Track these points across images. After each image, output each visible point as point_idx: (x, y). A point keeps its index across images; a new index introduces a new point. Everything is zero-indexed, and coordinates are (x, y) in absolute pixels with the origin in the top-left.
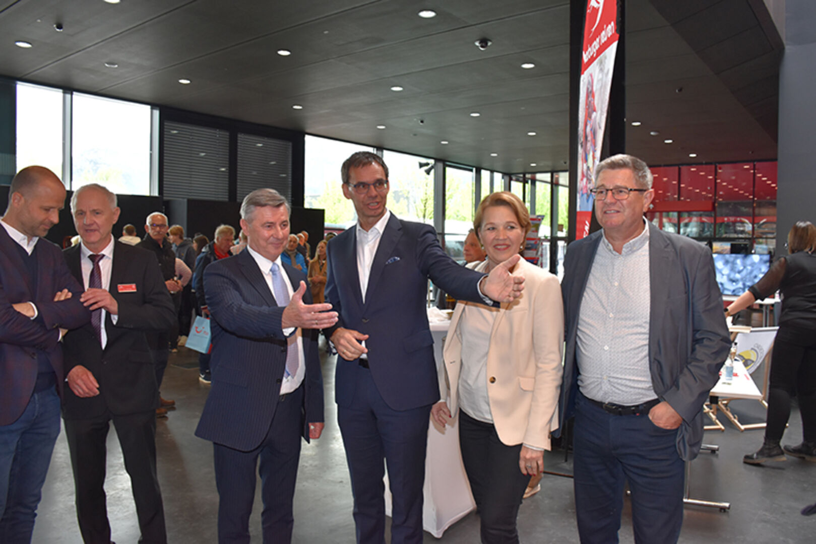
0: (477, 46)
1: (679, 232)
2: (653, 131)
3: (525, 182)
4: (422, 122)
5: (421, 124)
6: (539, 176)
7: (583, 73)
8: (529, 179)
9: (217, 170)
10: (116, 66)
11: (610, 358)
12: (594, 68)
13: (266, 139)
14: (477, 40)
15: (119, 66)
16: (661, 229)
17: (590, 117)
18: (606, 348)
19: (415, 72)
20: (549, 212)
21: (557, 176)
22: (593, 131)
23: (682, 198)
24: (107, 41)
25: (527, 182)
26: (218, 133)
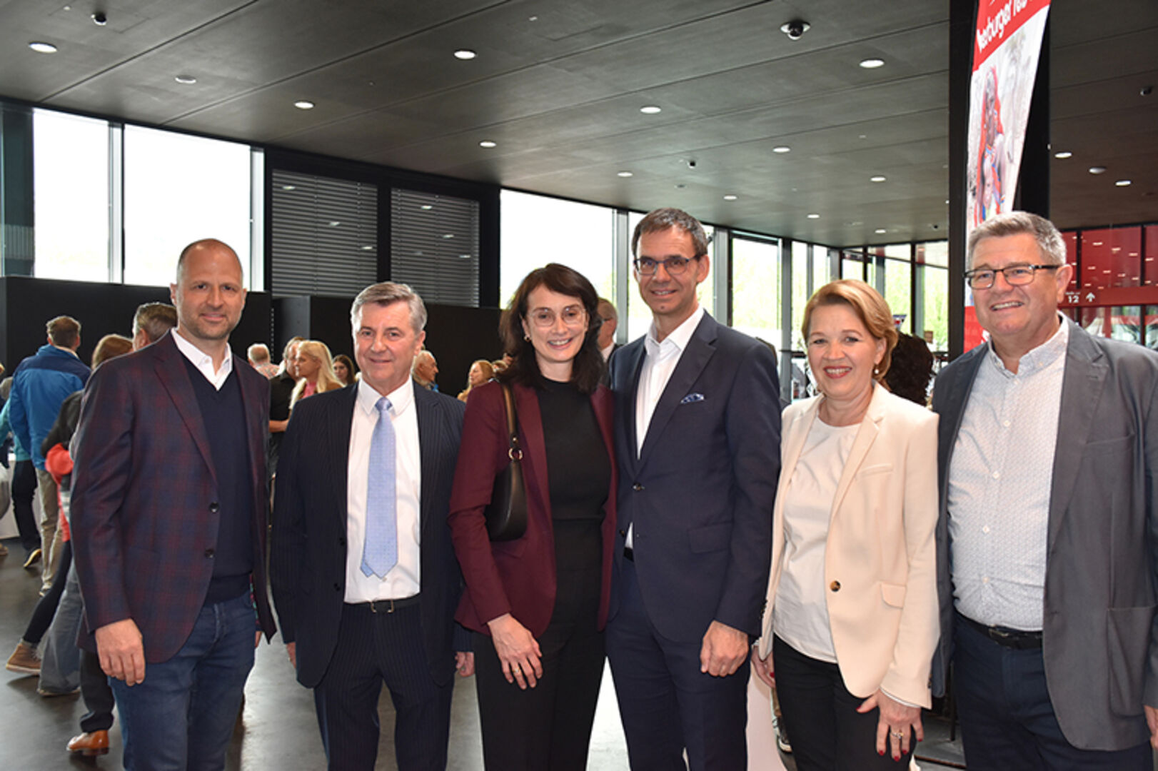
0: (786, 34)
1: (1143, 342)
2: (1092, 167)
3: (866, 260)
4: (693, 164)
5: (692, 167)
6: (889, 251)
7: (977, 68)
8: (873, 255)
9: (358, 249)
10: (194, 81)
11: (993, 547)
12: (999, 58)
13: (437, 198)
14: (786, 24)
15: (197, 81)
16: (1108, 336)
17: (992, 145)
18: (986, 529)
19: (682, 81)
20: (908, 311)
21: (921, 250)
22: (996, 169)
23: (1149, 282)
24: (179, 39)
25: (870, 261)
26: (359, 188)
